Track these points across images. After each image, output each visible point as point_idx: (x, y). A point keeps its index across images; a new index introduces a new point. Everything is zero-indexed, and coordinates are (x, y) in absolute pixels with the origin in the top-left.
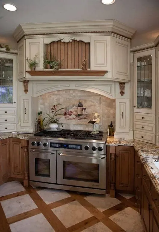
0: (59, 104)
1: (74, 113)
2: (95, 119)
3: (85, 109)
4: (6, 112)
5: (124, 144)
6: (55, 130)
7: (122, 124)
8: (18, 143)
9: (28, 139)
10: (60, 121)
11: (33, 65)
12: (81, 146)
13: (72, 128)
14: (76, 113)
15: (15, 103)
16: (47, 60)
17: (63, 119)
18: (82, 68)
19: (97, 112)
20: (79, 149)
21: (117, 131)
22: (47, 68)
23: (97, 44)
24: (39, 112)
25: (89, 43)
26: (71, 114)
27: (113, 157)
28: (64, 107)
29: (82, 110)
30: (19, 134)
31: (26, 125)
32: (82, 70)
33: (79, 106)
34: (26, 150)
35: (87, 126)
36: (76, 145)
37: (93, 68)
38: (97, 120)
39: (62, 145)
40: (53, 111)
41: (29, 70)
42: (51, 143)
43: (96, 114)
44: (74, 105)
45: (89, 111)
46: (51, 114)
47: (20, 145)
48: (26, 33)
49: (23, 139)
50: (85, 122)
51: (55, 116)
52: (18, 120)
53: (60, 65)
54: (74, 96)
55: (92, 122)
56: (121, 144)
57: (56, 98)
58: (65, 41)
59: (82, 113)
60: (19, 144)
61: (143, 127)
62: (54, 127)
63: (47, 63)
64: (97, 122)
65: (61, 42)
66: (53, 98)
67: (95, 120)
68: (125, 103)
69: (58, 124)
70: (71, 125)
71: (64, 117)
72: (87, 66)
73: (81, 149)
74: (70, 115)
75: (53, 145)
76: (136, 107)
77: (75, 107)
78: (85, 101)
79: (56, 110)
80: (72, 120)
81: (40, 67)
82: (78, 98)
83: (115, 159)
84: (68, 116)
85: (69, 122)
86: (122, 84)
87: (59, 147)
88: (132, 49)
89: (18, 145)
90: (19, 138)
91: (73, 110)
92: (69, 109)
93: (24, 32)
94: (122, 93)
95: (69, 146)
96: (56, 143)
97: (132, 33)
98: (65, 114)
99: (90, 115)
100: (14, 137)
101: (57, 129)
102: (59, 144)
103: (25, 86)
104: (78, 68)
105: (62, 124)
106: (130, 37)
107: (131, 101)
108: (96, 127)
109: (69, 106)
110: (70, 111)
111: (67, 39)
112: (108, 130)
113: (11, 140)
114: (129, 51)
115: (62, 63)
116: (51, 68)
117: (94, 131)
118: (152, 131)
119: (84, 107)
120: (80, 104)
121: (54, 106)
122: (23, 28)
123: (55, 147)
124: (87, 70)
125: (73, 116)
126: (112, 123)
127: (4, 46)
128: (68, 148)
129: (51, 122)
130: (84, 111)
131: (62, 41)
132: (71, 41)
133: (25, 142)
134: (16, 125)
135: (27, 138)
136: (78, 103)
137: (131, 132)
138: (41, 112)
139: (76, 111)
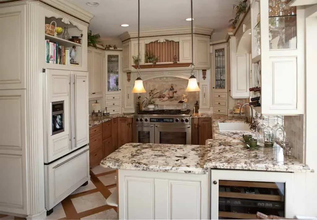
0: (155, 89)
1: (167, 96)
2: (184, 99)
3: (176, 92)
4: (114, 98)
5: (204, 116)
6: (152, 110)
7: (204, 103)
9: (133, 117)
10: (156, 103)
11: (137, 61)
12: (173, 119)
13: (165, 108)
14: (169, 96)
15: (120, 90)
16: (147, 57)
17: (158, 101)
18: (173, 61)
19: (185, 94)
20: (171, 122)
21: (201, 108)
22: (147, 62)
23: (184, 43)
24: (139, 96)
25: (179, 42)
26: (165, 97)
27: (196, 126)
28: (158, 91)
29: (174, 93)
30: (125, 114)
31: (129, 107)
32: (174, 63)
33: (171, 90)
35: (178, 106)
36: (169, 119)
37: (181, 61)
38: (185, 100)
39: (159, 120)
40: (150, 95)
41: (134, 65)
42: (151, 119)
43: (184, 96)
44: (167, 89)
45: (179, 93)
46: (148, 97)
47: (126, 122)
48: (131, 37)
49: (129, 117)
50: (176, 102)
51: (152, 99)
52: (122, 104)
53: (157, 60)
54: (167, 82)
55: (181, 102)
56: (202, 117)
57: (152, 84)
58: (161, 42)
59: (174, 95)
61: (219, 103)
62: (151, 107)
63: (147, 59)
64: (185, 102)
65: (157, 42)
66: (150, 85)
67: (184, 101)
68: (207, 85)
69: (155, 105)
70: (165, 106)
71: (158, 99)
72: (177, 60)
73: (173, 122)
74: (163, 97)
75: (152, 120)
76: (215, 89)
77: (167, 91)
78: (176, 85)
79: (153, 94)
80: (165, 102)
81: (142, 62)
82: (170, 83)
83: (198, 128)
84: (162, 98)
85: (162, 103)
86: (204, 71)
87: (157, 121)
88: (211, 43)
89: (124, 123)
90: (126, 117)
91: (166, 93)
92: (162, 93)
93: (130, 36)
94: (204, 78)
95: (164, 120)
96: (155, 119)
97: (210, 31)
98: (160, 97)
99: (180, 97)
100: (121, 116)
101: (153, 109)
102: (156, 119)
103: (128, 76)
104: (171, 61)
105: (157, 105)
106: (210, 34)
107: (211, 84)
108: (184, 105)
109: (163, 90)
110: (164, 95)
111: (162, 40)
112: (195, 108)
113: (119, 119)
114: (209, 45)
115: (159, 58)
116: (150, 62)
117: (183, 109)
118: (225, 105)
119: (175, 91)
120: (172, 88)
121: (152, 91)
122: (129, 33)
123: (154, 121)
124: (177, 63)
125: (166, 98)
126: (197, 102)
127: (113, 46)
128: (164, 122)
129: (149, 104)
130: (175, 94)
131: (159, 41)
132: (165, 41)
133: (130, 119)
134: (120, 108)
136: (170, 88)
137: (212, 108)
138: (140, 97)
139: (169, 94)
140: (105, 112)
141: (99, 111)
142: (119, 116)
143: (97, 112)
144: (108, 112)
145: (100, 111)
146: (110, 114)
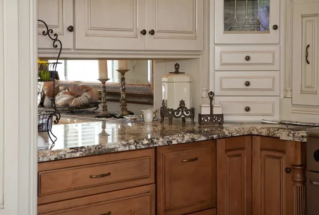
4: (248, 58)
8: (277, 154)
9: (305, 140)
15: (275, 27)
34: (298, 176)
47: (283, 160)
49: (291, 138)
60: (279, 158)
90: (279, 138)
113: (258, 143)
133: (296, 148)
135: (303, 137)
140: (206, 111)
141: (182, 103)
142: (255, 132)
143: (176, 106)
144: (216, 111)
145: (188, 106)
146: (226, 118)
